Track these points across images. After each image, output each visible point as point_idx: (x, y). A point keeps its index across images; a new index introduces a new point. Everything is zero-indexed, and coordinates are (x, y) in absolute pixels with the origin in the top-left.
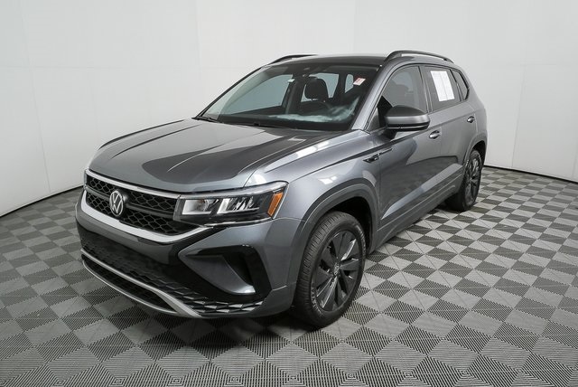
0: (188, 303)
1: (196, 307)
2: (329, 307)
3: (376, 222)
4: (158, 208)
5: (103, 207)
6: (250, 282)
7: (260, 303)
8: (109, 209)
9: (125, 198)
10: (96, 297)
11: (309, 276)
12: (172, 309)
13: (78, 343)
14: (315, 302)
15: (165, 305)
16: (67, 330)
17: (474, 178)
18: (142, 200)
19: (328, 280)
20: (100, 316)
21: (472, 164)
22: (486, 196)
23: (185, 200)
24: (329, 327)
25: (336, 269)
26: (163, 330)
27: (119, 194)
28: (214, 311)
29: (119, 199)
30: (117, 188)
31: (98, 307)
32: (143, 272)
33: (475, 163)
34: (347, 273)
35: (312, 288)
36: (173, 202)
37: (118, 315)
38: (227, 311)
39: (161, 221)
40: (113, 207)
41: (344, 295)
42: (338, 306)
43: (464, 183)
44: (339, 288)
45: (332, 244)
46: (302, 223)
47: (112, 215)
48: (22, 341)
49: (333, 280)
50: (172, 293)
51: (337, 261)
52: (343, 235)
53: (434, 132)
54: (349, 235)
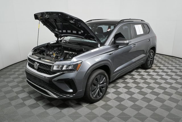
0: (55, 94)
1: (57, 95)
2: (96, 97)
3: (112, 72)
4: (47, 67)
5: (32, 67)
6: (71, 88)
7: (74, 95)
8: (34, 67)
9: (38, 64)
10: (31, 93)
11: (89, 88)
12: (50, 96)
13: (25, 105)
14: (91, 95)
15: (49, 94)
16: (22, 101)
17: (151, 59)
18: (43, 65)
19: (95, 89)
20: (31, 98)
21: (150, 54)
22: (156, 64)
23: (54, 66)
24: (96, 103)
25: (99, 86)
26: (49, 102)
27: (37, 63)
28: (62, 96)
29: (37, 65)
30: (36, 61)
31: (31, 95)
32: (43, 85)
33: (152, 54)
34: (103, 87)
35: (90, 91)
36: (51, 66)
37: (37, 98)
38: (65, 97)
39: (48, 71)
40: (35, 67)
41: (101, 94)
42: (99, 97)
43: (147, 60)
44: (100, 92)
45: (97, 79)
46: (86, 73)
47: (35, 69)
48: (10, 104)
49: (97, 89)
50: (50, 91)
51: (99, 83)
52: (101, 76)
53: (134, 45)
54: (102, 76)
